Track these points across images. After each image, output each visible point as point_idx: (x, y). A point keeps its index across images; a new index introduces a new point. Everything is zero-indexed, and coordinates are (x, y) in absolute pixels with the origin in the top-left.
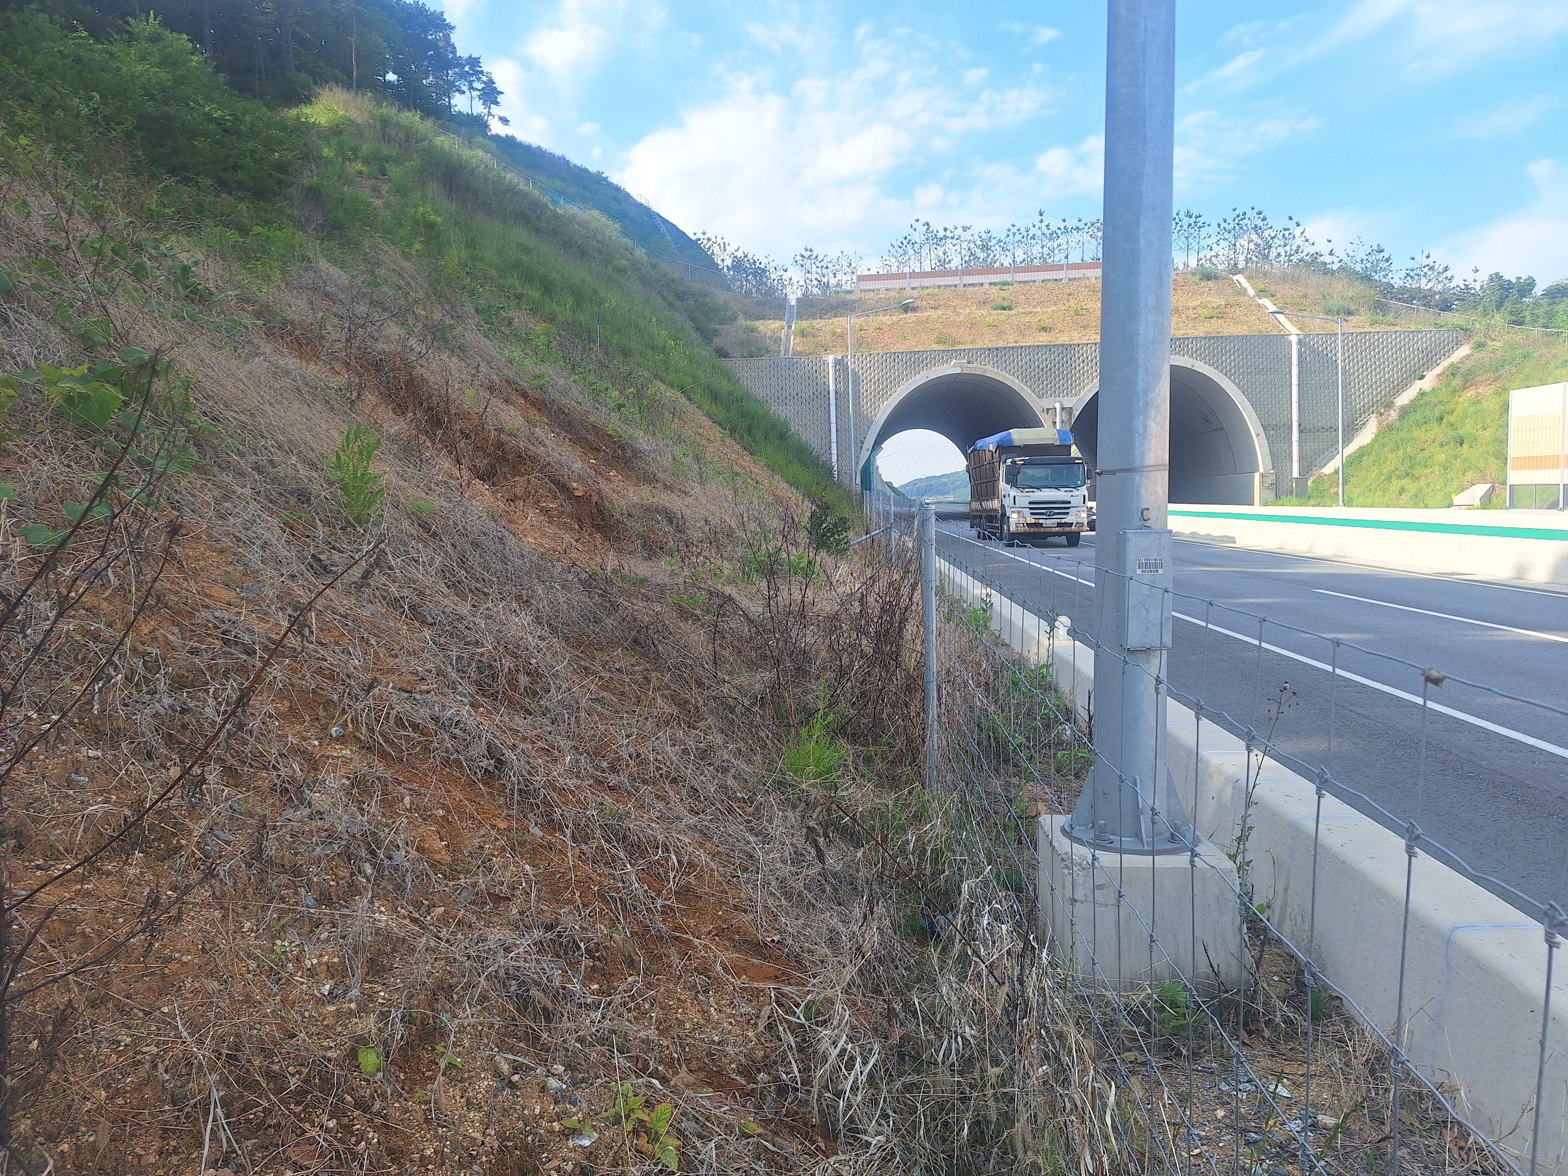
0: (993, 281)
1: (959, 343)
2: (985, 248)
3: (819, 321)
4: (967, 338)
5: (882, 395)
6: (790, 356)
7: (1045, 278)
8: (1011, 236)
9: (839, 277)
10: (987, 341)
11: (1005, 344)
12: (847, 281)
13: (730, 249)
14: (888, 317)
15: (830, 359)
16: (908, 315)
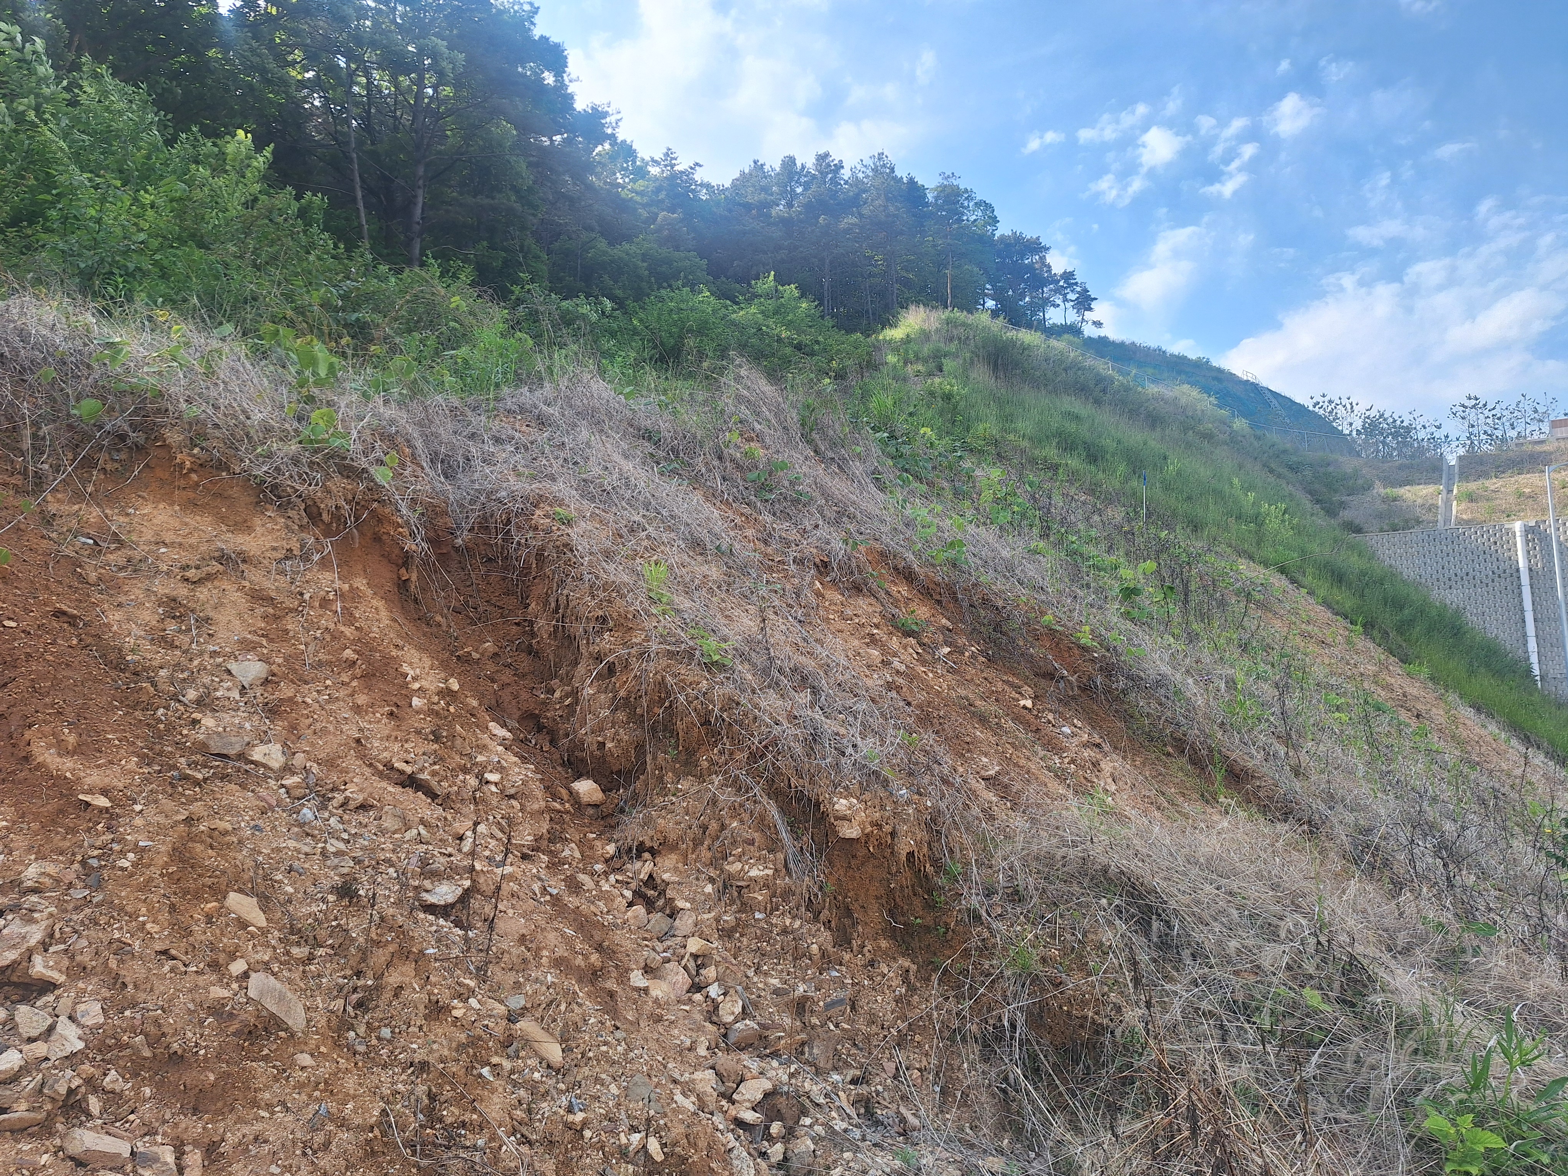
3: (1495, 480)
6: (1453, 526)
9: (1521, 425)
12: (1536, 431)
13: (1360, 409)
15: (1518, 526)
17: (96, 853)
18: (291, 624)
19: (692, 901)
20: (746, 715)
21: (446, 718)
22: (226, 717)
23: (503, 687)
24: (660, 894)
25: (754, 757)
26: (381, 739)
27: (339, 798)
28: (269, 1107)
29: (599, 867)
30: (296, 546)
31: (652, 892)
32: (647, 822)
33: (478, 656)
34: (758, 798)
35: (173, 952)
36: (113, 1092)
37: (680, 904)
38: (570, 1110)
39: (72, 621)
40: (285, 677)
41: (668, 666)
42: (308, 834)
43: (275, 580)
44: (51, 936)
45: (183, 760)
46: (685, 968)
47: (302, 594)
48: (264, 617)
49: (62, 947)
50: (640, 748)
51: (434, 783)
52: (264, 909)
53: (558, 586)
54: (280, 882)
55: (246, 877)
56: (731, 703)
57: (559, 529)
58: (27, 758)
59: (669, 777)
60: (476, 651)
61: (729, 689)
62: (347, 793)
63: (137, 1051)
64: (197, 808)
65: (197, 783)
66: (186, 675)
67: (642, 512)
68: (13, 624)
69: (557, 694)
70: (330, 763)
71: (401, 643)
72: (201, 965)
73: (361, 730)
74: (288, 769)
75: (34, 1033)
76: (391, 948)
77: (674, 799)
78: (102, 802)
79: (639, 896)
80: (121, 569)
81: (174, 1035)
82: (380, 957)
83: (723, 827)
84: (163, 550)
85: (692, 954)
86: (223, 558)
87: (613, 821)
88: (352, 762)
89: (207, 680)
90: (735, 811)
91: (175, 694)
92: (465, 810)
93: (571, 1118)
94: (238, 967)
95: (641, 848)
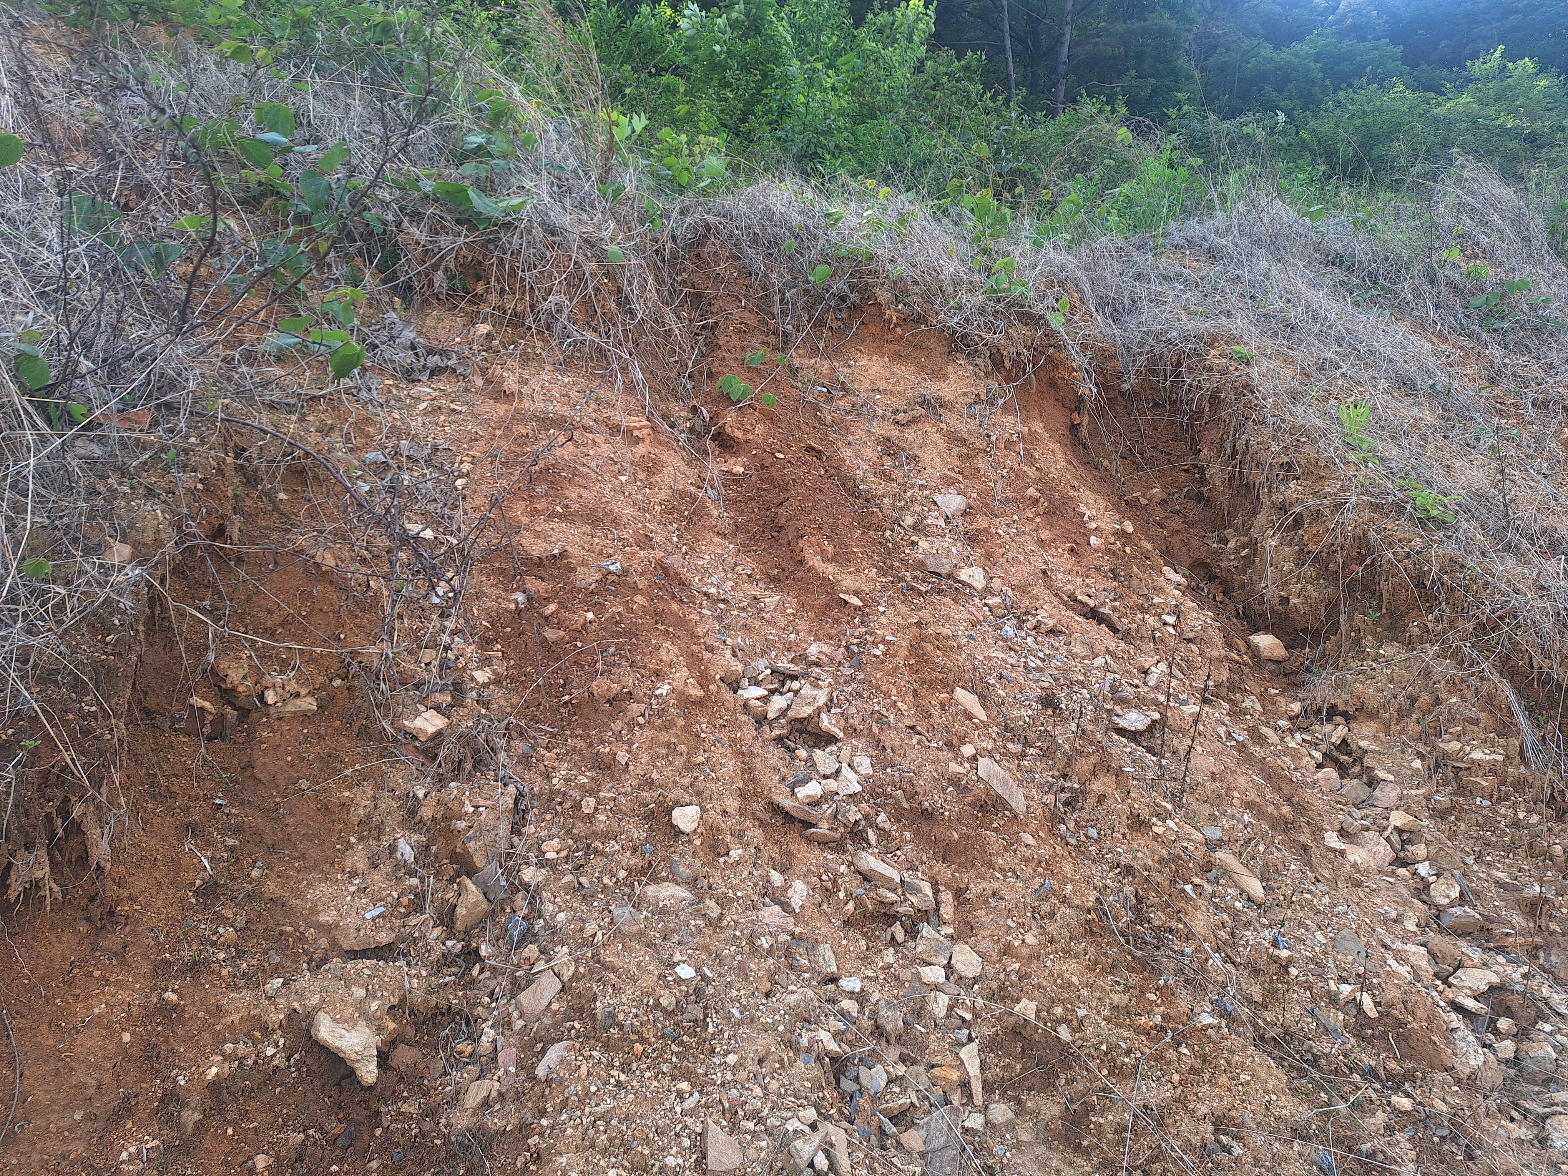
17: (855, 641)
18: (981, 463)
19: (1397, 774)
20: (1473, 580)
21: (1122, 558)
22: (938, 541)
23: (1173, 533)
24: (1355, 761)
25: (1482, 628)
26: (1064, 572)
27: (1032, 622)
28: (1002, 870)
29: (1283, 723)
30: (982, 391)
31: (1346, 758)
32: (1340, 685)
33: (1146, 502)
34: (1487, 674)
35: (919, 728)
36: (883, 830)
37: (1382, 774)
38: (1275, 944)
39: (819, 454)
40: (980, 509)
41: (1371, 520)
42: (1011, 649)
43: (967, 423)
44: (831, 700)
45: (908, 574)
46: (1388, 839)
47: (989, 436)
48: (960, 456)
49: (839, 710)
50: (1332, 606)
51: (1115, 617)
52: (984, 707)
53: (1236, 430)
54: (993, 686)
55: (967, 677)
56: (1453, 565)
57: (1236, 369)
58: (801, 562)
59: (1368, 641)
60: (1144, 496)
61: (1451, 549)
62: (1039, 617)
63: (898, 802)
64: (925, 614)
65: (921, 594)
66: (902, 504)
67: (1335, 348)
68: (782, 456)
69: (1232, 544)
70: (1022, 589)
71: (1077, 485)
72: (941, 743)
73: (1046, 562)
74: (988, 591)
75: (828, 772)
76: (1093, 759)
77: (1375, 665)
78: (855, 601)
79: (1329, 759)
80: (848, 413)
81: (924, 795)
82: (1083, 765)
83: (1438, 701)
84: (878, 396)
85: (1395, 828)
86: (924, 403)
87: (1298, 679)
88: (1039, 590)
89: (918, 509)
90: (1453, 686)
91: (897, 519)
92: (1144, 647)
93: (1277, 952)
94: (968, 750)
95: (1332, 712)
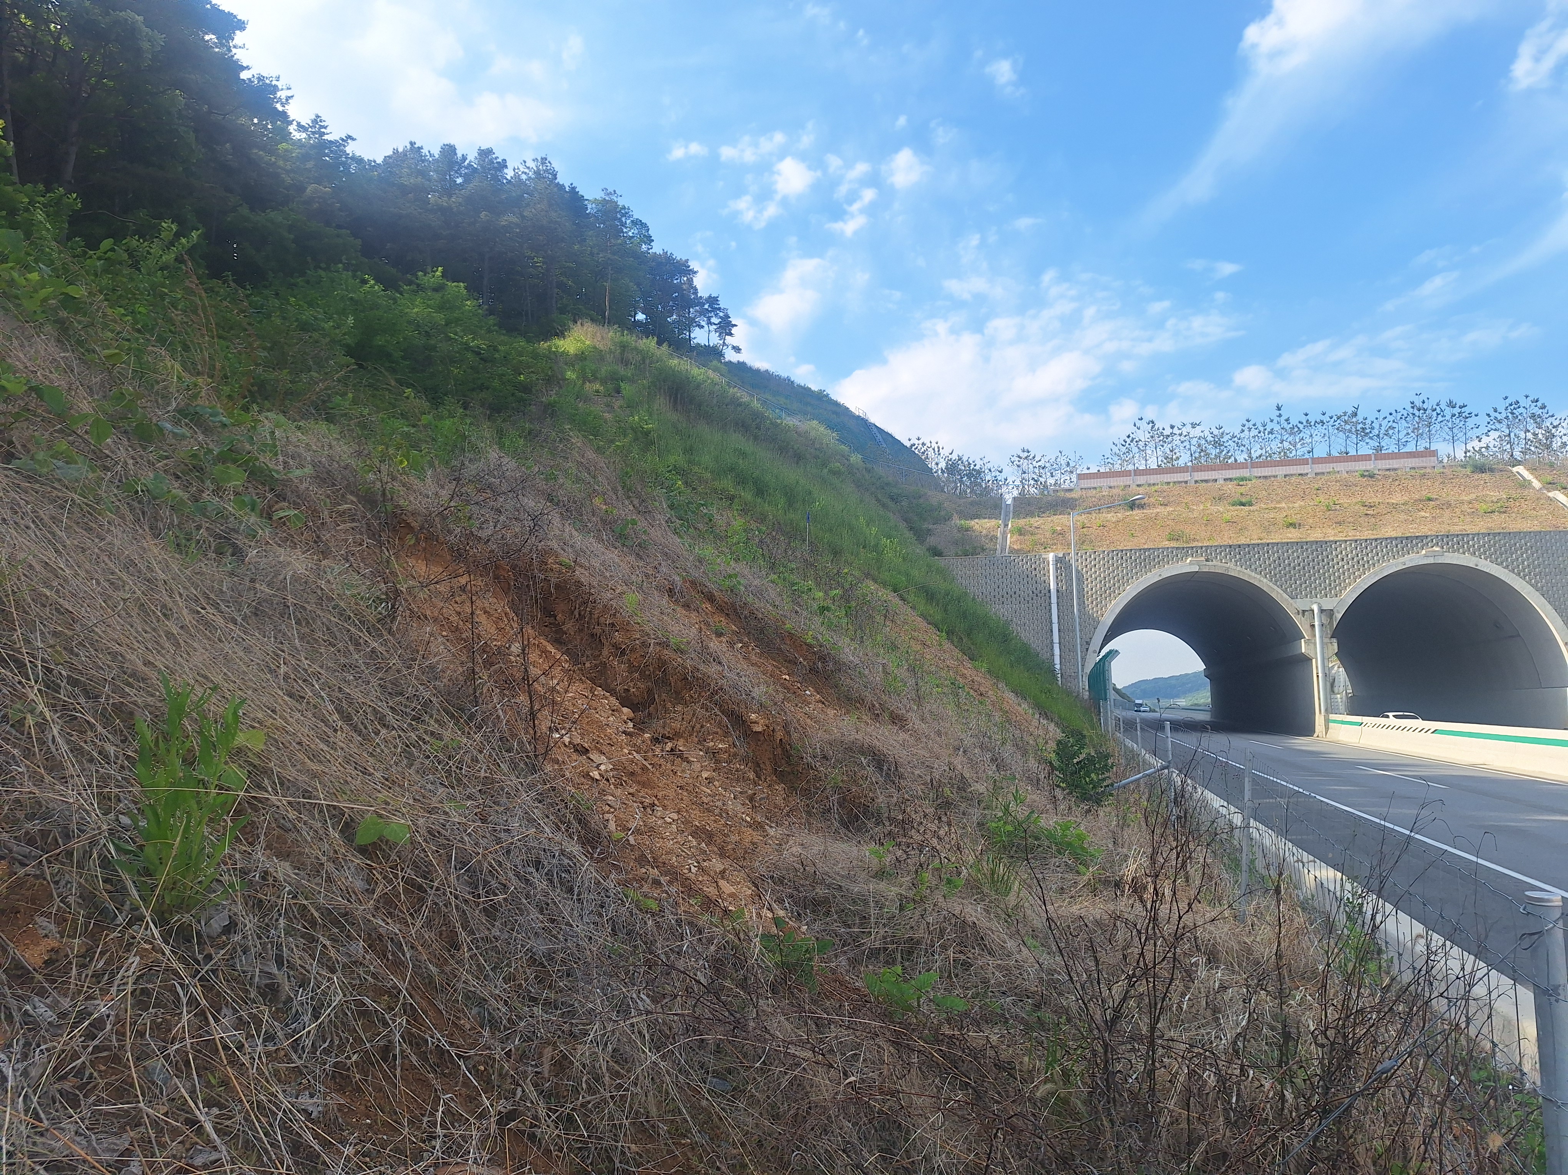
0: (1228, 477)
1: (1194, 540)
2: (1217, 443)
3: (1037, 519)
4: (1203, 534)
5: (1109, 593)
6: (1007, 554)
7: (1288, 473)
8: (1246, 432)
9: (1057, 475)
10: (1228, 538)
11: (1248, 541)
12: (1067, 481)
13: (945, 452)
14: (1112, 514)
15: (1051, 556)
16: (1135, 512)
20: (704, 675)
25: (711, 695)
32: (664, 725)
34: (717, 713)
41: (661, 650)
50: (650, 691)
56: (695, 669)
59: (669, 705)
61: (691, 662)
77: (674, 715)
90: (707, 719)
95: (664, 737)
